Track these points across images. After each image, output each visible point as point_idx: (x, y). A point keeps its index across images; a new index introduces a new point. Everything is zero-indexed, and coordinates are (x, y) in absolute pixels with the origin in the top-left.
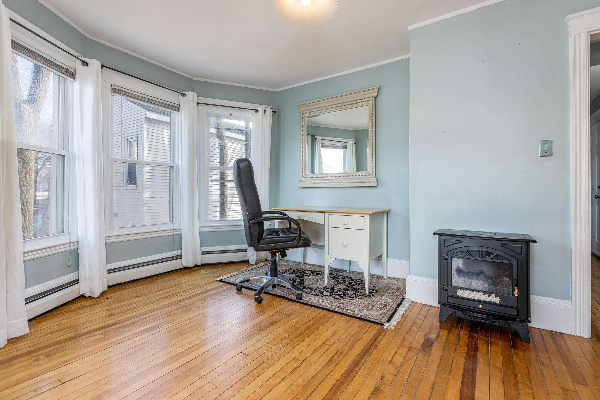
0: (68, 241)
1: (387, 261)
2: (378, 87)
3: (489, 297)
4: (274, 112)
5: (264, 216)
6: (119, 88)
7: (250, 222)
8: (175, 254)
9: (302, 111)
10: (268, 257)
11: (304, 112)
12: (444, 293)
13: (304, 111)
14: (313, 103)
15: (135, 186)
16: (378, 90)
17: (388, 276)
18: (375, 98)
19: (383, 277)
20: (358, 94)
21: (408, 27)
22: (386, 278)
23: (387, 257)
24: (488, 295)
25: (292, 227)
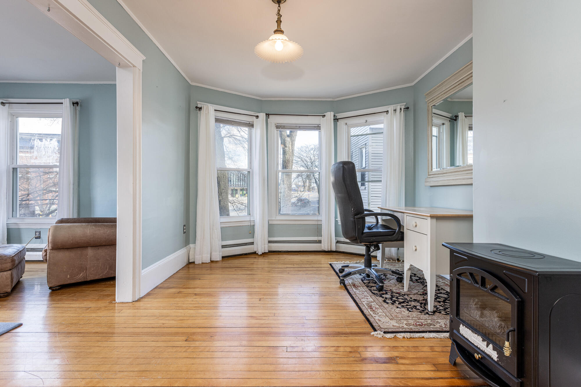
0: (249, 220)
4: (407, 109)
5: (365, 212)
6: (280, 125)
7: (354, 217)
8: (319, 239)
10: (401, 257)
11: (429, 101)
14: (435, 89)
15: (364, 187)
24: (486, 344)
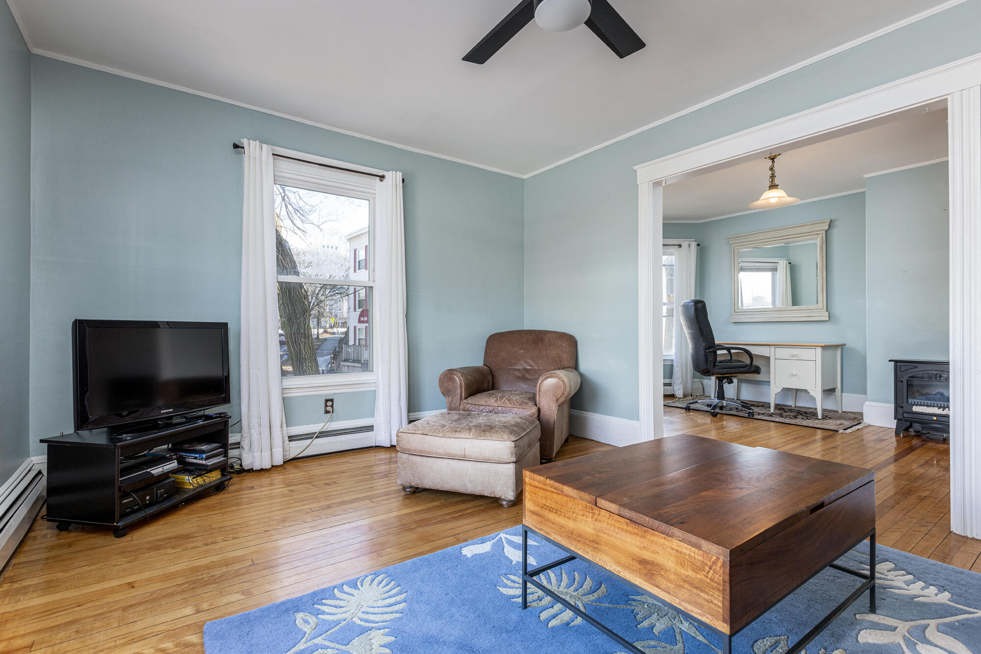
1: (842, 396)
2: (830, 220)
3: (943, 410)
4: (698, 245)
7: (706, 351)
9: (733, 244)
11: (736, 245)
12: (900, 410)
13: (735, 243)
14: (747, 235)
16: (830, 224)
17: (843, 411)
18: (826, 231)
19: (837, 412)
20: (804, 227)
21: (864, 176)
22: (840, 412)
23: (842, 392)
24: (942, 409)
25: (733, 359)
